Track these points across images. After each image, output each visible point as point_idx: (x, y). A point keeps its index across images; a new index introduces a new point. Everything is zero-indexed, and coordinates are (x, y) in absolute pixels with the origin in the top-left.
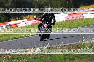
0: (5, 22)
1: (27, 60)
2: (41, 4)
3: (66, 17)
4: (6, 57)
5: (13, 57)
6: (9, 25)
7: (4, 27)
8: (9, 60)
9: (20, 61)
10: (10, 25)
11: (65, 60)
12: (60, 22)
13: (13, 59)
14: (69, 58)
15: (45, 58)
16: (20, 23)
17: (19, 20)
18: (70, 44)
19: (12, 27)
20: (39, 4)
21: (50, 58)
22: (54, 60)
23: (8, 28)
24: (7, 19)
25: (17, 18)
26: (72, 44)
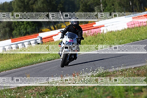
0: (33, 34)
1: (67, 95)
2: (88, 3)
3: (128, 24)
4: (36, 91)
5: (47, 91)
6: (39, 38)
7: (32, 42)
8: (40, 94)
9: (57, 97)
10: (41, 39)
11: (127, 93)
12: (119, 31)
13: (46, 93)
14: (134, 90)
15: (96, 91)
16: (57, 35)
17: (55, 29)
18: (135, 66)
19: (44, 42)
20: (86, 4)
21: (103, 90)
22: (110, 93)
23: (38, 44)
24: (36, 29)
25: (52, 28)
26: (138, 66)
